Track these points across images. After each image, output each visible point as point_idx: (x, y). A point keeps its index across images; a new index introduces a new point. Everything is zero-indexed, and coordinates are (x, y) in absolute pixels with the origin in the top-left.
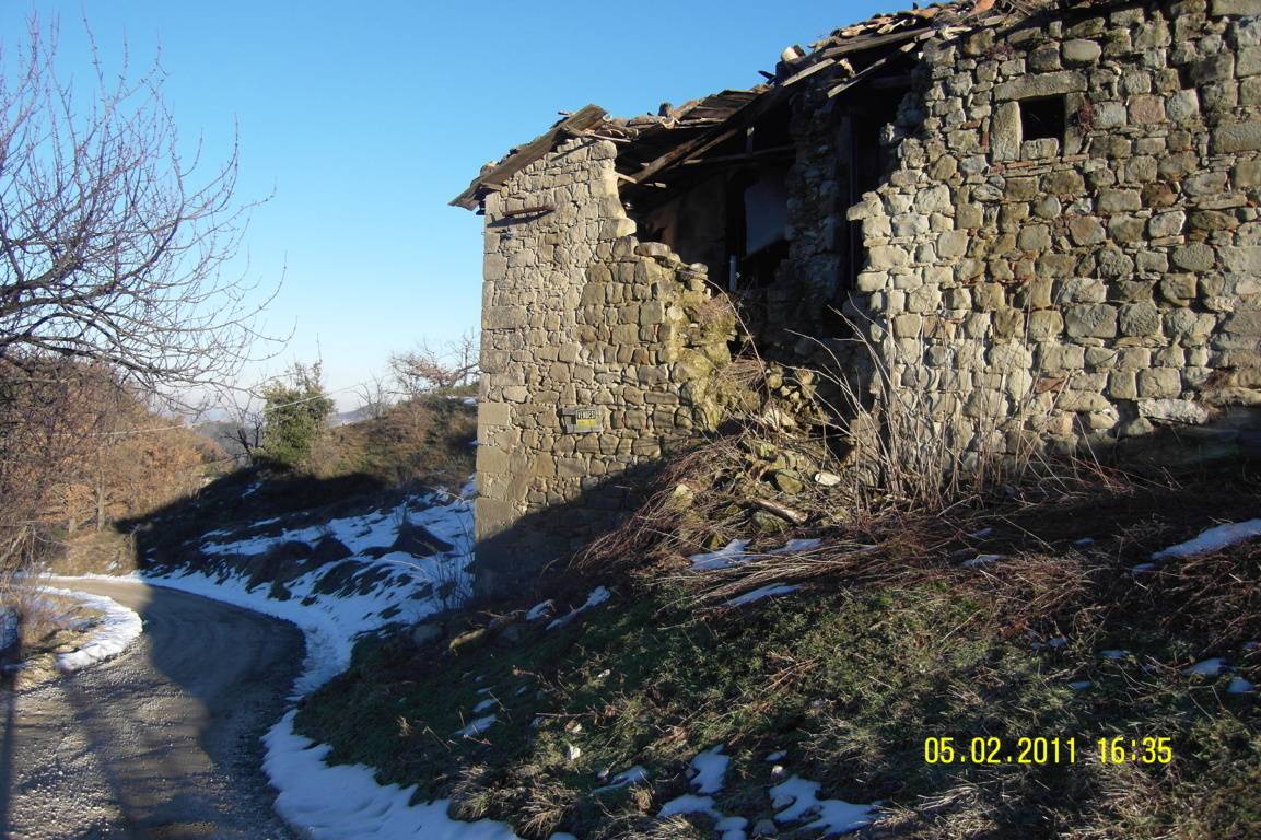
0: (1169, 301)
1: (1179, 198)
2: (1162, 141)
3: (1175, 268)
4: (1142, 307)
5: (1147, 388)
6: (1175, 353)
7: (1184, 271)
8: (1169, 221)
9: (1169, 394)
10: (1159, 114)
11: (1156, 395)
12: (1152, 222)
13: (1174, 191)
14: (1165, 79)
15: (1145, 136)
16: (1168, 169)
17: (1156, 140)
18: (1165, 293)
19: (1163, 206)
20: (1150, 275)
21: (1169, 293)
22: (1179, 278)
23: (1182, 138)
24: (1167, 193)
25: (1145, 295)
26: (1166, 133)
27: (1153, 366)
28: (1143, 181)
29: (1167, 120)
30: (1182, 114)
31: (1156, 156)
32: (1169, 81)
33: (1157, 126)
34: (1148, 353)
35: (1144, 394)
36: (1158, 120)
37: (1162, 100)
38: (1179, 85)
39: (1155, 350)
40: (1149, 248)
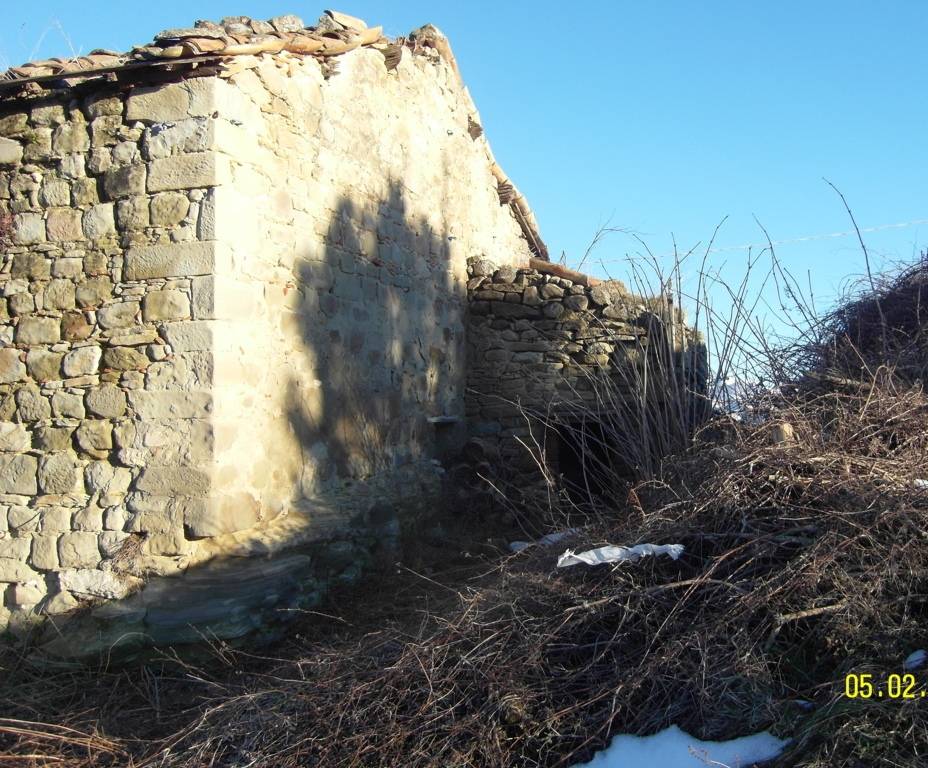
0: (86, 452)
1: (94, 331)
2: (79, 262)
3: (90, 414)
4: (61, 459)
5: (66, 556)
6: (91, 515)
7: (99, 417)
8: (83, 357)
9: (87, 565)
10: (75, 231)
11: (76, 565)
12: (66, 358)
13: (89, 323)
14: (83, 189)
15: (63, 256)
16: (85, 296)
17: (73, 261)
18: (81, 443)
19: (79, 340)
20: (66, 420)
21: (85, 443)
22: (93, 425)
23: (97, 260)
24: (82, 325)
25: (64, 444)
26: (83, 253)
27: (73, 530)
28: (61, 309)
29: (83, 239)
30: (97, 233)
31: (73, 280)
32: (86, 193)
33: (73, 245)
34: (67, 514)
35: (64, 563)
36: (75, 238)
37: (79, 214)
38: (96, 197)
39: (75, 510)
40: (65, 389)
